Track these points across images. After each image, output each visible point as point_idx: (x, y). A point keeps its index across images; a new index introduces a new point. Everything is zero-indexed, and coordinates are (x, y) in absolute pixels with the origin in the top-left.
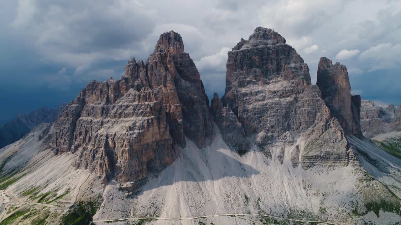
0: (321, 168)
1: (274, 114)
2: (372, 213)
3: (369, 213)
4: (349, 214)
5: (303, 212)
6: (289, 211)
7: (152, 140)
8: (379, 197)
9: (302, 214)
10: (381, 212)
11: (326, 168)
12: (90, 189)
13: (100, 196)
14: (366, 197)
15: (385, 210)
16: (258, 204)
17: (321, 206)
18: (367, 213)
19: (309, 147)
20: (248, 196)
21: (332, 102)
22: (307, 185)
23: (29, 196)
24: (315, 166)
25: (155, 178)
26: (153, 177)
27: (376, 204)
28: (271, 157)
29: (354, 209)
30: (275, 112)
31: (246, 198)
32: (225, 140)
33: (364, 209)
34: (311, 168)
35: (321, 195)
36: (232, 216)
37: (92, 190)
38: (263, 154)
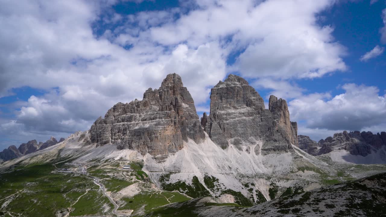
0: (273, 155)
1: (243, 126)
2: (301, 171)
3: (299, 171)
4: (289, 173)
5: (263, 174)
6: (255, 174)
7: (170, 134)
8: (305, 165)
10: (305, 171)
11: (276, 154)
13: (143, 161)
14: (298, 165)
15: (307, 170)
16: (237, 170)
17: (273, 171)
18: (298, 171)
19: (265, 145)
20: (230, 166)
21: (278, 122)
22: (265, 163)
23: (95, 161)
24: (269, 154)
25: (173, 155)
26: (171, 155)
27: (303, 168)
28: (242, 150)
29: (292, 170)
30: (244, 125)
31: (230, 168)
32: (213, 141)
33: (297, 169)
34: (267, 155)
35: (273, 167)
36: (223, 174)
37: (137, 157)
38: (237, 149)
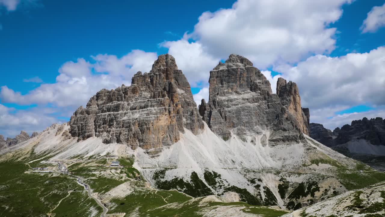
0: (282, 146)
1: (247, 114)
2: (315, 164)
4: (301, 166)
5: (272, 168)
6: (263, 168)
7: (164, 124)
8: (319, 157)
9: (271, 169)
10: (320, 164)
11: (286, 145)
12: (126, 151)
13: (133, 156)
14: (311, 158)
15: (322, 163)
16: (241, 164)
17: (283, 165)
18: (311, 165)
19: (273, 135)
20: (234, 160)
21: (288, 109)
22: (273, 156)
23: (77, 158)
24: (278, 145)
25: (168, 149)
26: (166, 148)
27: (317, 160)
28: (246, 141)
29: (304, 164)
30: (249, 113)
31: (233, 161)
32: (213, 131)
33: (310, 163)
34: (275, 146)
35: (283, 160)
36: (225, 169)
37: (127, 152)
38: (241, 140)
